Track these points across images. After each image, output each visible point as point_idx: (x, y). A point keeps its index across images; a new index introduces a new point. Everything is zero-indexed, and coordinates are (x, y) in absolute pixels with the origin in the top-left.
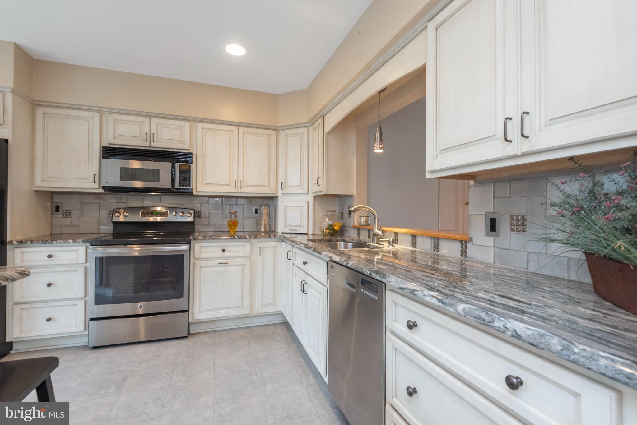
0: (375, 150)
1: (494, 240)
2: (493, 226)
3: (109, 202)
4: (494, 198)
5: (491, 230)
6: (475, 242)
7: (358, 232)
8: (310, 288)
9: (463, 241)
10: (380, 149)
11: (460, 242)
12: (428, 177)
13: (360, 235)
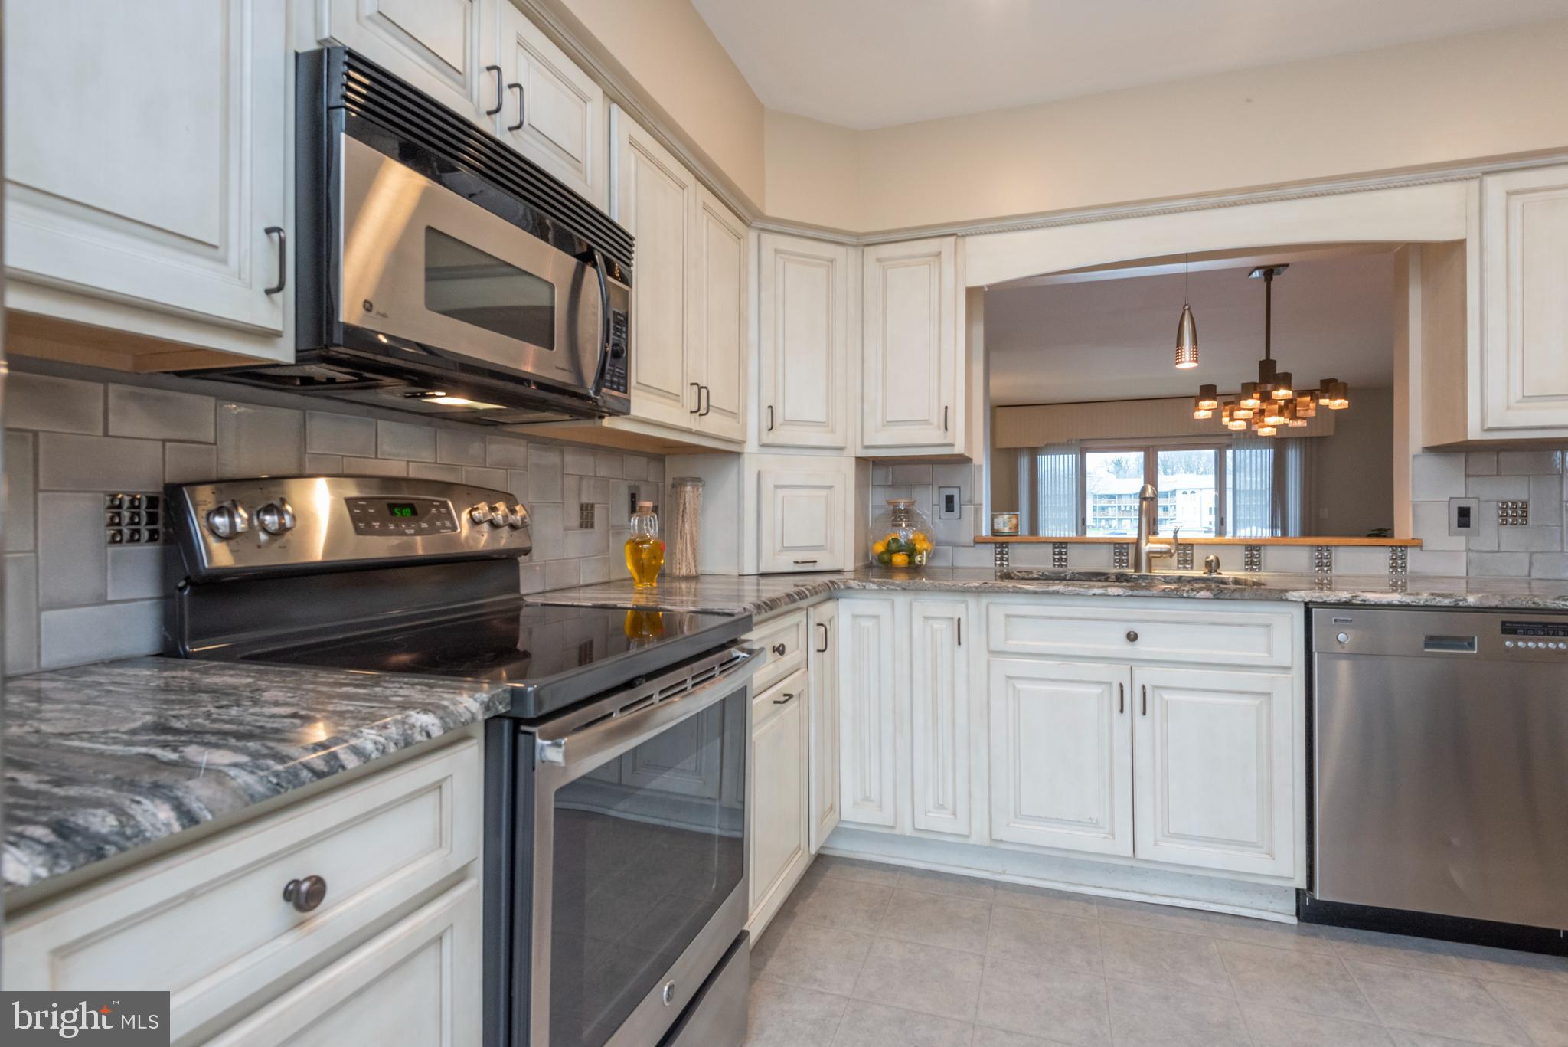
0: (1177, 363)
1: (1468, 541)
2: (1463, 517)
3: (106, 434)
4: (1467, 476)
5: (1460, 526)
6: (1427, 546)
7: (1001, 553)
8: (1167, 696)
9: (1396, 546)
10: (1190, 361)
11: (1390, 549)
12: (1470, 437)
13: (1010, 561)
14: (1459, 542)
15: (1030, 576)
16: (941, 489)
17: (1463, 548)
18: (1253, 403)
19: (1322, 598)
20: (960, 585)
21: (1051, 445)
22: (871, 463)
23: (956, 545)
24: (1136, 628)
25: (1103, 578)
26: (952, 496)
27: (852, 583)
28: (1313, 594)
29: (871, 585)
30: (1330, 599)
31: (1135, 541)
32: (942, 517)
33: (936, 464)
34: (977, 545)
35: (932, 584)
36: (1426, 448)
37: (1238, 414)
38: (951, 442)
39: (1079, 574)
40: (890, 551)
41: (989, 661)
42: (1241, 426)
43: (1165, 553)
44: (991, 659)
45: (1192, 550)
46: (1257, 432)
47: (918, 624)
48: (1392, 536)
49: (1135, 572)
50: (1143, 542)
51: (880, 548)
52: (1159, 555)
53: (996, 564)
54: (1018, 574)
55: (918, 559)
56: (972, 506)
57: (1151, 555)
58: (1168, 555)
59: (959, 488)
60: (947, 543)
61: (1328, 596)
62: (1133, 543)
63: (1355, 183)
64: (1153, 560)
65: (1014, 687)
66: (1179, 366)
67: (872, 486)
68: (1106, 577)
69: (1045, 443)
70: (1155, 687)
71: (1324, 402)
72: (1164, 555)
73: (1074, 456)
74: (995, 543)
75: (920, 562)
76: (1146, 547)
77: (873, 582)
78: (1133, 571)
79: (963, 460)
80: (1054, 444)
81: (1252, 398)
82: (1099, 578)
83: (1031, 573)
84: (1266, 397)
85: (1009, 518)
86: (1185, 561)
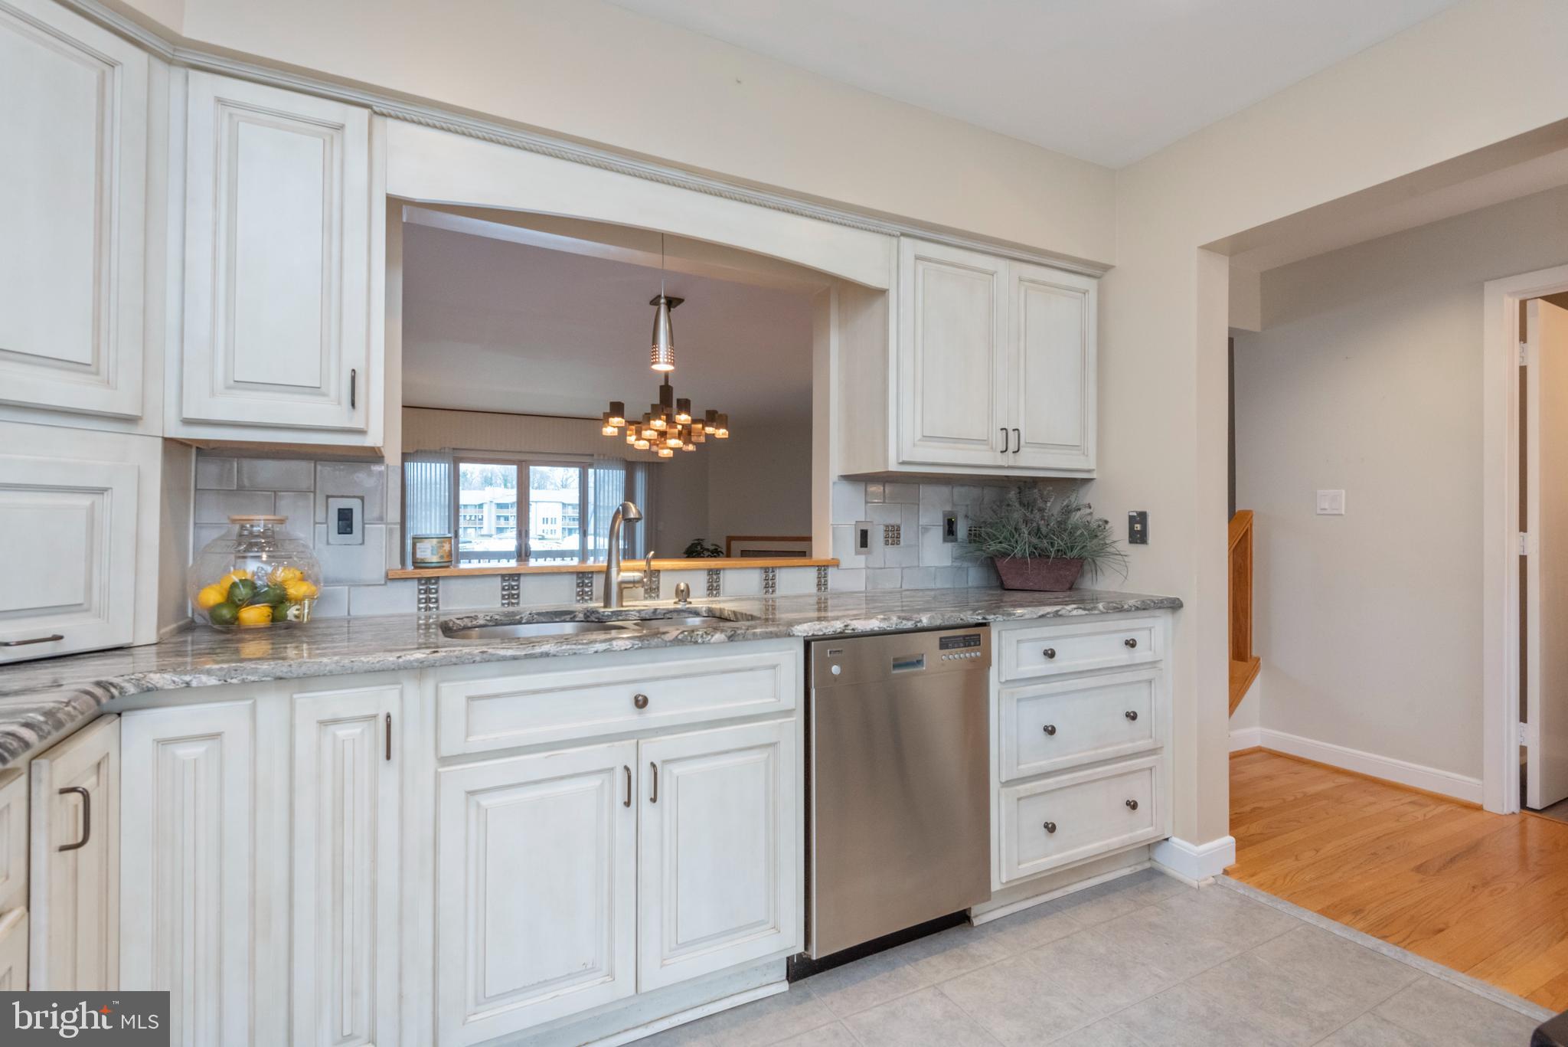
0: (653, 363)
1: (867, 559)
2: (864, 538)
4: (866, 502)
5: (862, 546)
6: (843, 565)
7: (427, 591)
8: (677, 769)
9: (821, 566)
10: (667, 363)
11: (817, 568)
12: (891, 469)
13: (440, 601)
14: (861, 561)
15: (474, 623)
16: (330, 500)
17: (863, 566)
18: (659, 424)
19: (822, 631)
20: (391, 659)
21: (421, 451)
22: (194, 451)
23: (354, 584)
24: (645, 689)
25: (568, 617)
26: (350, 510)
27: (157, 679)
28: (814, 627)
29: (204, 678)
30: (828, 630)
31: (605, 569)
32: (331, 541)
33: (321, 460)
34: (389, 584)
35: (337, 662)
36: (842, 476)
37: (647, 434)
38: (360, 425)
39: (539, 614)
40: (233, 601)
41: (437, 775)
42: (644, 446)
43: (638, 582)
44: (440, 770)
45: (658, 577)
46: (657, 453)
47: (306, 735)
48: (811, 556)
49: (605, 606)
50: (614, 570)
51: (212, 596)
52: (631, 585)
53: (420, 609)
54: (458, 622)
55: (292, 612)
56: (384, 526)
57: (623, 586)
58: (640, 585)
59: (362, 499)
60: (338, 582)
61: (826, 628)
62: (599, 572)
63: (819, 210)
64: (625, 592)
65: (478, 805)
66: (655, 367)
67: (196, 490)
68: (572, 616)
69: (415, 450)
70: (665, 762)
71: (709, 430)
72: (637, 585)
73: (447, 465)
74: (419, 579)
75: (297, 617)
76: (616, 578)
77: (209, 673)
78: (602, 604)
79: (373, 456)
80: (425, 451)
81: (660, 419)
82: (563, 618)
83: (476, 618)
84: (670, 421)
85: (439, 542)
86: (651, 589)
